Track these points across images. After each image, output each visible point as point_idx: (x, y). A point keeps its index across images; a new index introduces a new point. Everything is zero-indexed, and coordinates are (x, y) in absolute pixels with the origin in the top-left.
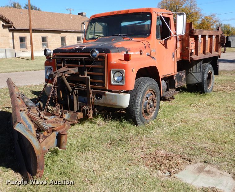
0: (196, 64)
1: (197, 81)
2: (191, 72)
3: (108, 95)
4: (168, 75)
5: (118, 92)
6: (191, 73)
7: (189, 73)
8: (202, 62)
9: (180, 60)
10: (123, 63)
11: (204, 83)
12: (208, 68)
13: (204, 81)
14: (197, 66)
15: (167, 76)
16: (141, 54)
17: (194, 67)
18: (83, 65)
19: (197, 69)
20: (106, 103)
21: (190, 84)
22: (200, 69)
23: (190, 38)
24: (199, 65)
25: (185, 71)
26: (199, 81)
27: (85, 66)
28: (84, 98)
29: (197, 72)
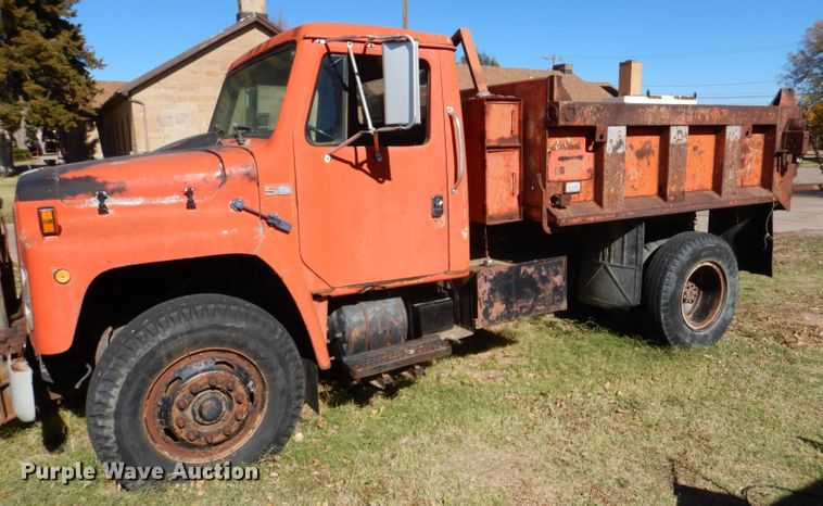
0: (622, 235)
1: (623, 301)
2: (606, 262)
4: (394, 281)
6: (605, 267)
7: (600, 264)
8: (642, 229)
9: (518, 219)
11: (662, 308)
12: (690, 250)
13: (663, 301)
14: (626, 245)
15: (388, 286)
16: (191, 205)
17: (616, 245)
19: (625, 254)
21: (603, 306)
22: (634, 257)
23: (551, 136)
24: (632, 241)
25: (564, 259)
26: (630, 300)
29: (625, 265)
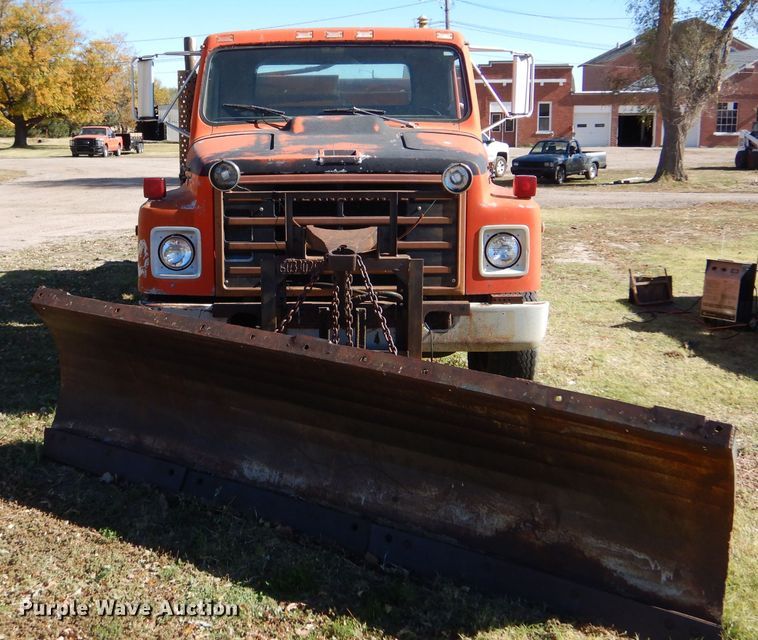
3: (478, 311)
5: (519, 300)
10: (522, 206)
18: (388, 218)
20: (470, 340)
27: (394, 219)
28: (375, 333)
